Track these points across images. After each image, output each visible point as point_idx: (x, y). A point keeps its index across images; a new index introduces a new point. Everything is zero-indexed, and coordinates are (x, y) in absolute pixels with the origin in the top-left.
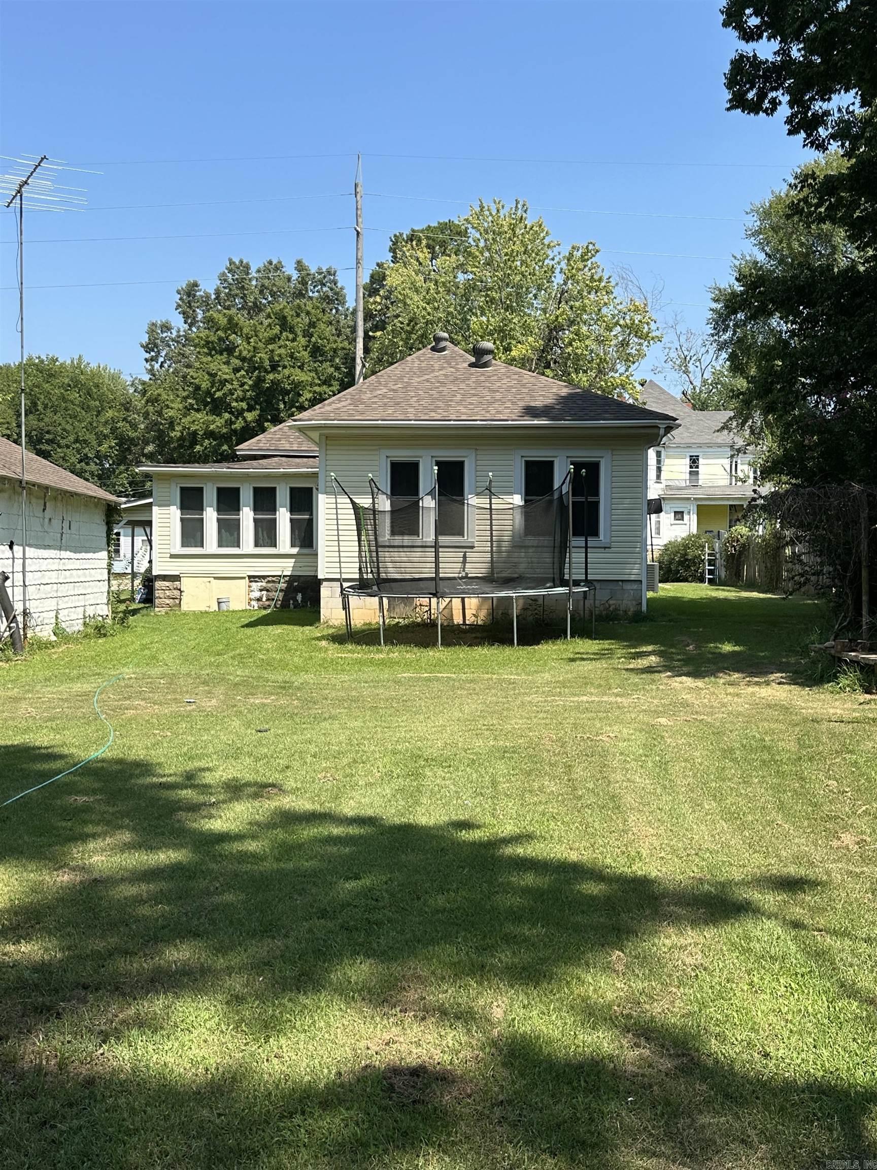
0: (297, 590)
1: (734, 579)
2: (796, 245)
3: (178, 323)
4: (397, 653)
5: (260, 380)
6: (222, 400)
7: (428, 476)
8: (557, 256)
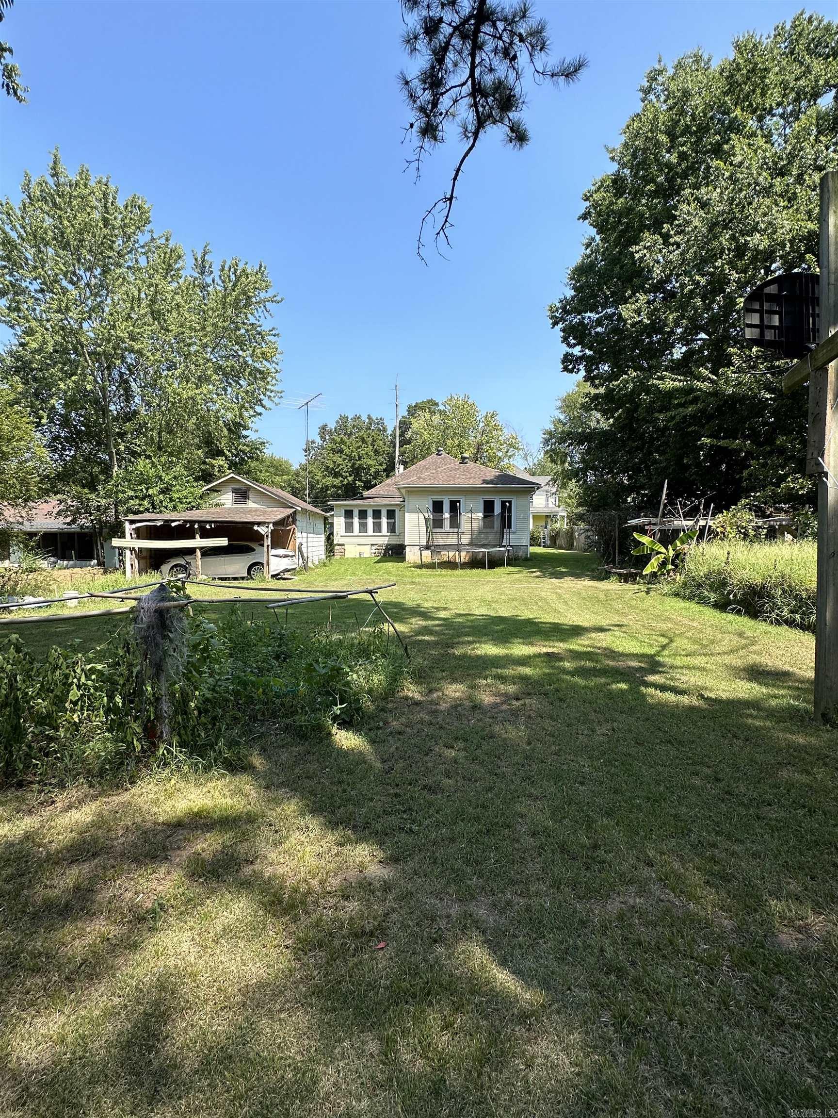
0: (389, 549)
1: (554, 544)
2: (575, 413)
3: (318, 441)
4: (444, 572)
5: (354, 464)
6: (339, 472)
7: (446, 506)
8: (480, 416)
